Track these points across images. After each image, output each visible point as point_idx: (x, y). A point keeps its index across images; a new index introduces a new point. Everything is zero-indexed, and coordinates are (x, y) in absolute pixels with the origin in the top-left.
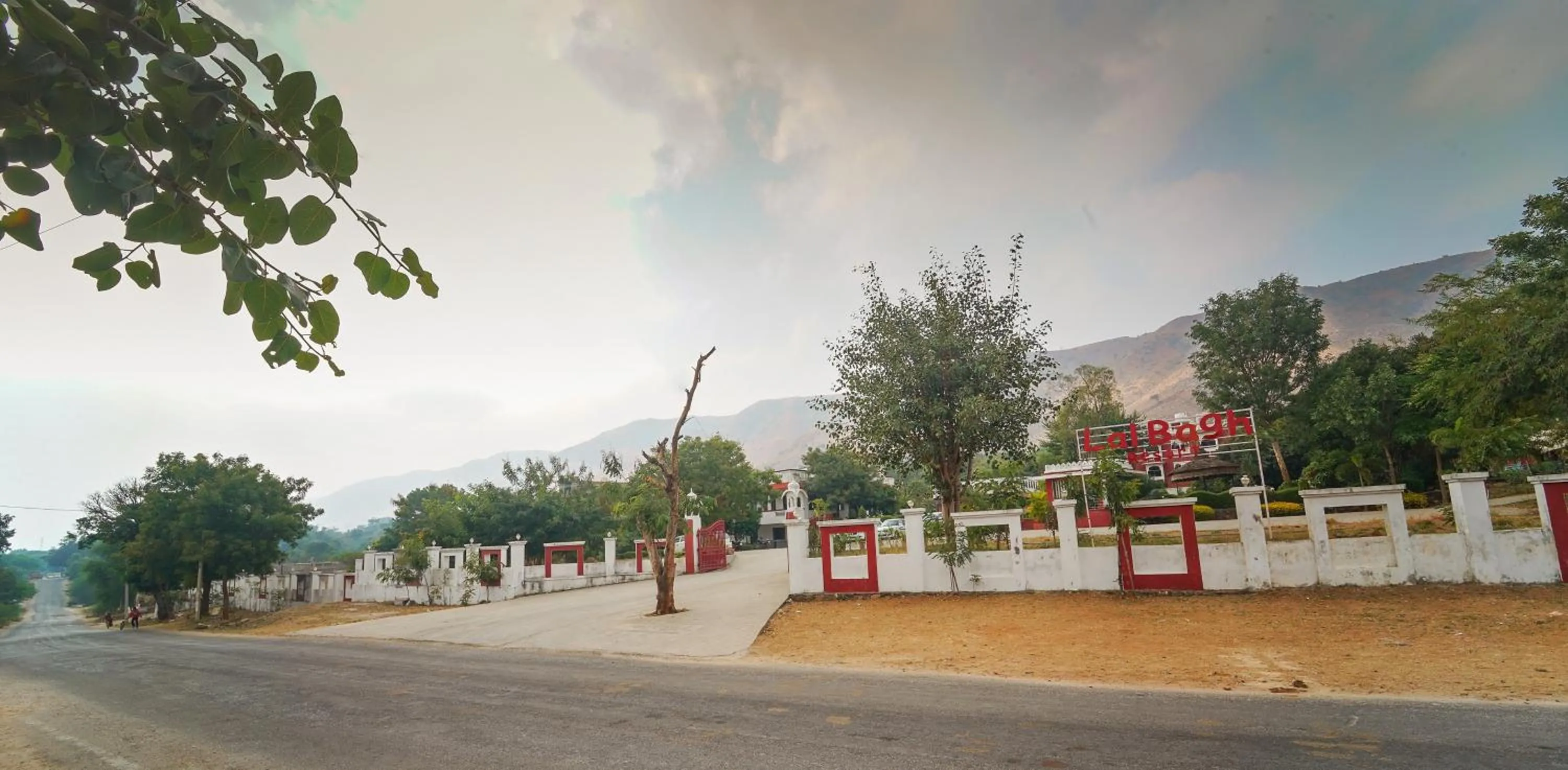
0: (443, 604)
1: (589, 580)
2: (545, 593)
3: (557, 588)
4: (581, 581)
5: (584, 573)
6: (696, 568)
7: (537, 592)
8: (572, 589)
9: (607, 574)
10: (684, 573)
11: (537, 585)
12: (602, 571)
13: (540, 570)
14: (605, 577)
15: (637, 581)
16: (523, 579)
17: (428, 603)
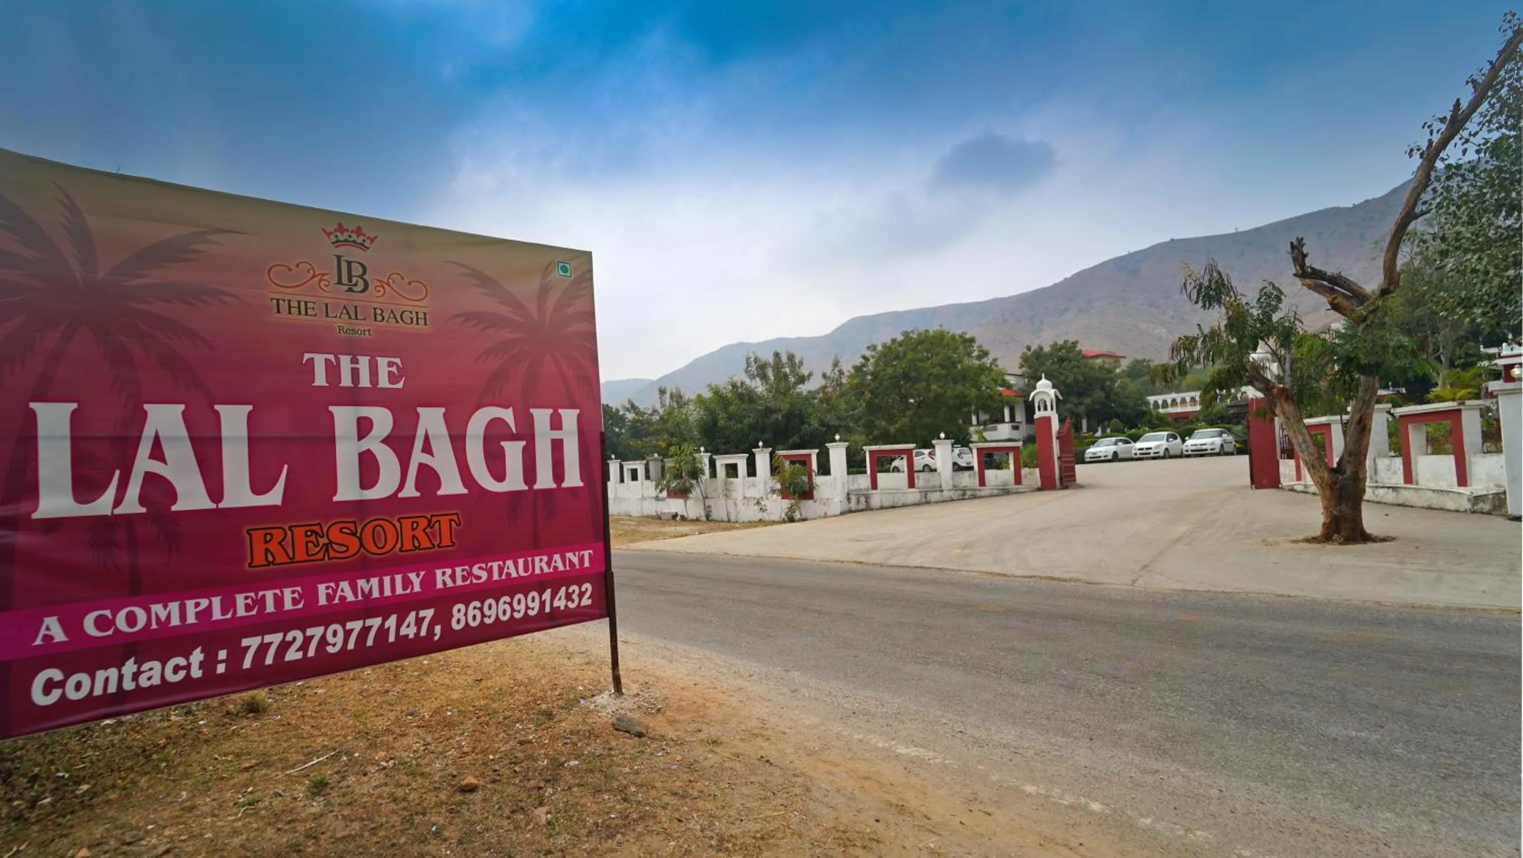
0: (725, 519)
1: (923, 494)
2: (872, 509)
3: (886, 504)
4: (913, 495)
5: (916, 485)
6: (1058, 482)
7: (864, 507)
8: (904, 506)
9: (944, 487)
10: (1039, 489)
11: (863, 499)
12: (937, 484)
13: (863, 481)
14: (942, 491)
15: (981, 497)
16: (846, 491)
17: (704, 519)
